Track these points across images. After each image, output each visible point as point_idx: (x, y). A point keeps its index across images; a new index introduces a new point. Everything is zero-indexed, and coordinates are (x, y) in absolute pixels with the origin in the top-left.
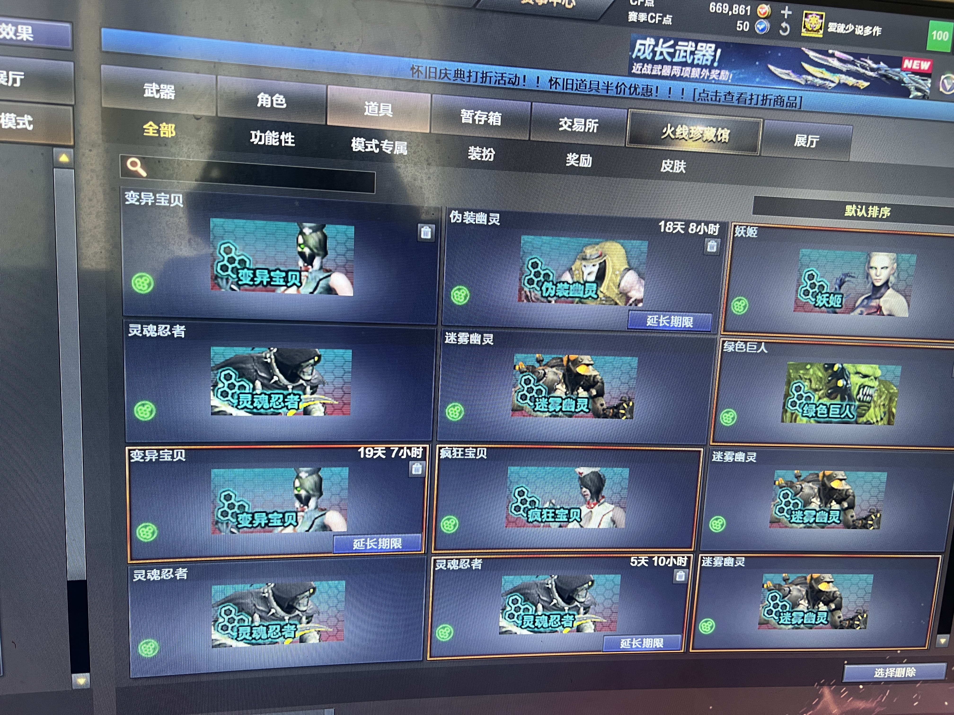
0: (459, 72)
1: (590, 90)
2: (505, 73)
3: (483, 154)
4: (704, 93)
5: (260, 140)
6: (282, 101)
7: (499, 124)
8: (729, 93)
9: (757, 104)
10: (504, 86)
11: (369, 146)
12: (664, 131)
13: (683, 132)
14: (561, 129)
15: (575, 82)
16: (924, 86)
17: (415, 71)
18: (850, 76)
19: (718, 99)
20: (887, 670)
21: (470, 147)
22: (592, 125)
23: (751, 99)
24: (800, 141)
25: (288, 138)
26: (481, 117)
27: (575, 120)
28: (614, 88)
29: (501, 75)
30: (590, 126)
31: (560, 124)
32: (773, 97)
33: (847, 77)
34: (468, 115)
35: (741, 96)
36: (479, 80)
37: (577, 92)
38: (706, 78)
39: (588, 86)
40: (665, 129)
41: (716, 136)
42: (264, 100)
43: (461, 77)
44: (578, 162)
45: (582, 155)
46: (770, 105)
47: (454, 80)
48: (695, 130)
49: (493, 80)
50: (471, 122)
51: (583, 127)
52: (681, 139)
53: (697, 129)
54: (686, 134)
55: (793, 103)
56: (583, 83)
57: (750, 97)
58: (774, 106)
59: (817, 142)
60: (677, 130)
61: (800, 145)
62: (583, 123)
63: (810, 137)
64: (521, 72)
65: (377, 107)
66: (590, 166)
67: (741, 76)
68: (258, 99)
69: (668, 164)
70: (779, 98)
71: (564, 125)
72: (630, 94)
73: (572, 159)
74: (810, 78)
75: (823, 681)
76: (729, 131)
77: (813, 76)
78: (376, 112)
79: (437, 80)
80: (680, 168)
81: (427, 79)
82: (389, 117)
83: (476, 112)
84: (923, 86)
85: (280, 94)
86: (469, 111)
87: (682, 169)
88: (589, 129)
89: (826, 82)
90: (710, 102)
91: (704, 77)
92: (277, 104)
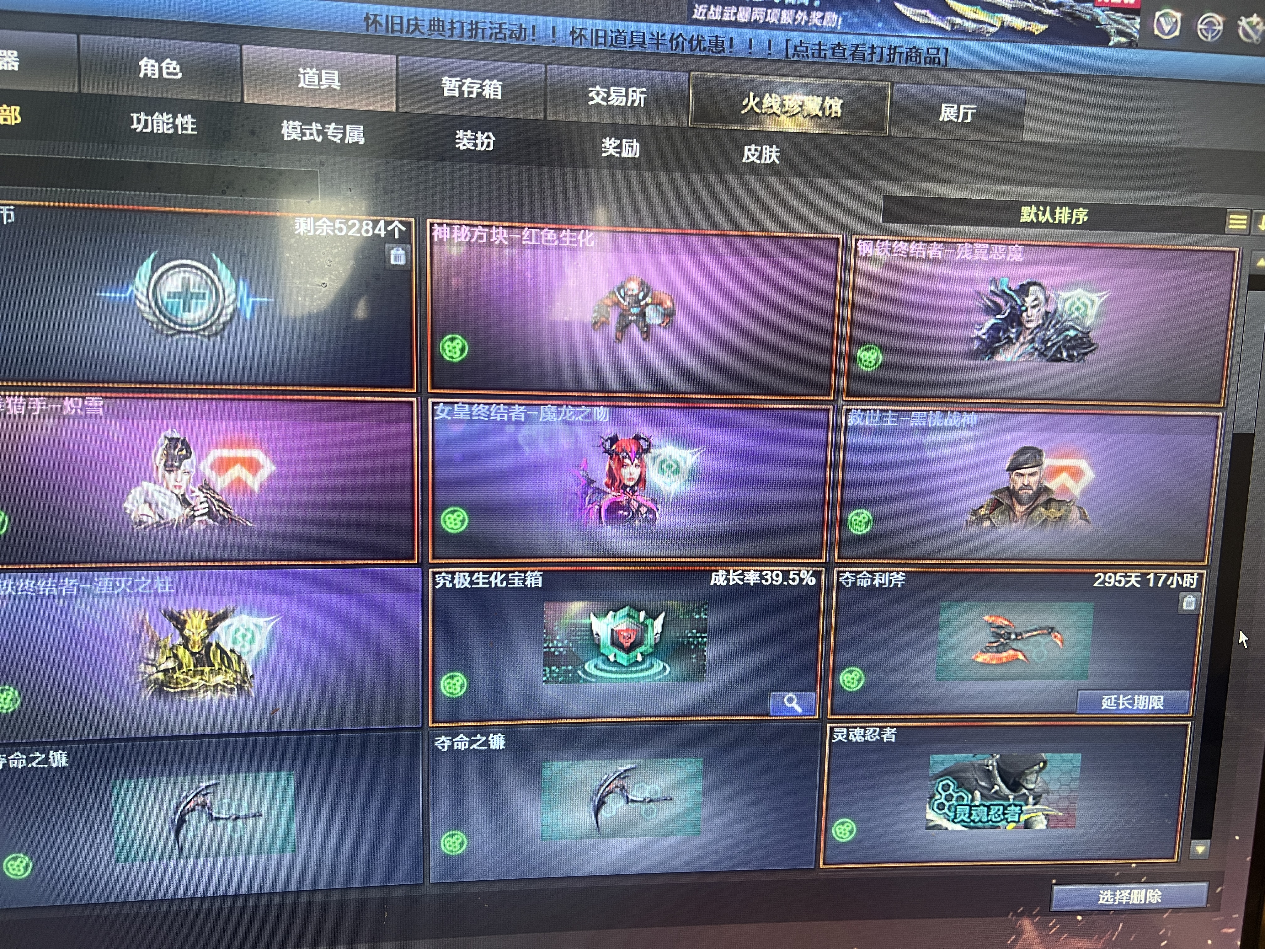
0: (436, 23)
1: (631, 45)
2: (505, 23)
3: (477, 141)
4: (801, 46)
5: (146, 126)
6: (175, 68)
7: (499, 97)
8: (839, 45)
9: (881, 61)
10: (505, 42)
11: (308, 132)
12: (745, 103)
13: (773, 104)
14: (591, 103)
15: (609, 33)
16: (1130, 28)
17: (370, 22)
18: (1017, 16)
19: (822, 53)
20: (1118, 893)
21: (458, 132)
22: (638, 97)
23: (872, 53)
24: (948, 113)
25: (187, 123)
26: (472, 87)
27: (612, 89)
28: (667, 42)
29: (498, 26)
30: (634, 98)
31: (590, 95)
32: (904, 50)
33: (1014, 18)
34: (452, 85)
35: (856, 49)
36: (467, 34)
37: (612, 48)
38: (803, 23)
39: (628, 40)
40: (747, 99)
41: (822, 109)
42: (149, 68)
43: (439, 30)
44: (619, 150)
45: (624, 141)
46: (900, 62)
47: (429, 35)
48: (790, 100)
49: (488, 32)
50: (457, 95)
51: (624, 99)
52: (771, 114)
53: (793, 99)
54: (778, 106)
55: (934, 58)
56: (620, 35)
57: (869, 51)
58: (906, 63)
59: (973, 114)
60: (764, 101)
61: (948, 119)
62: (624, 94)
63: (962, 107)
64: (528, 20)
65: (316, 76)
66: (637, 156)
67: (856, 20)
68: (140, 66)
69: (753, 152)
70: (914, 50)
71: (595, 96)
72: (691, 50)
73: (609, 146)
74: (958, 20)
75: (1022, 909)
76: (841, 101)
77: (962, 17)
78: (316, 83)
79: (405, 35)
80: (770, 157)
81: (390, 34)
82: (335, 89)
83: (464, 81)
84: (1128, 27)
85: (171, 60)
86: (453, 80)
87: (774, 157)
88: (633, 102)
89: (981, 26)
90: (810, 59)
91: (800, 23)
92: (168, 74)
